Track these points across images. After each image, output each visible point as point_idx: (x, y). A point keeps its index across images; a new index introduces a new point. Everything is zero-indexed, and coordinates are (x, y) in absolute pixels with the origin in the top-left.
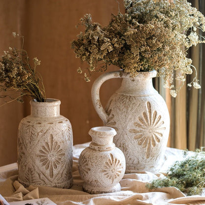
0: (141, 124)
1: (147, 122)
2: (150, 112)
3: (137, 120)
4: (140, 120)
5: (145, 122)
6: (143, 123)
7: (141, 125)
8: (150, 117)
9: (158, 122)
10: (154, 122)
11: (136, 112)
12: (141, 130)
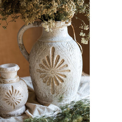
0: (44, 65)
1: (50, 64)
2: (53, 56)
3: (41, 62)
4: (43, 62)
5: (48, 64)
6: (46, 65)
7: (44, 67)
8: (53, 60)
9: (61, 65)
10: (56, 65)
11: (41, 55)
12: (44, 71)
